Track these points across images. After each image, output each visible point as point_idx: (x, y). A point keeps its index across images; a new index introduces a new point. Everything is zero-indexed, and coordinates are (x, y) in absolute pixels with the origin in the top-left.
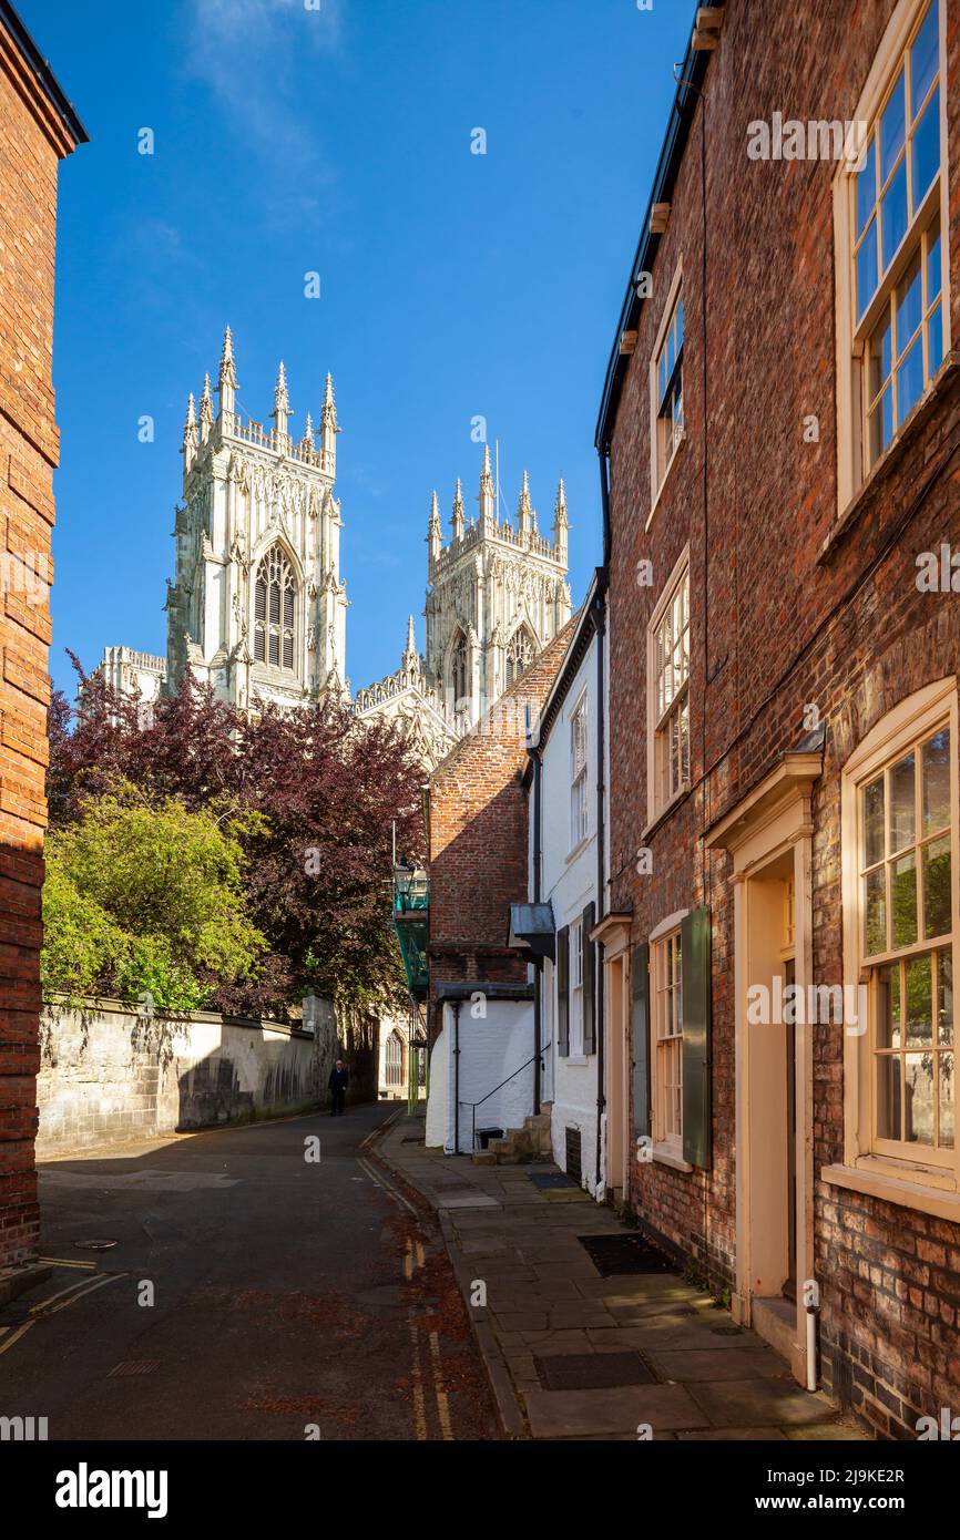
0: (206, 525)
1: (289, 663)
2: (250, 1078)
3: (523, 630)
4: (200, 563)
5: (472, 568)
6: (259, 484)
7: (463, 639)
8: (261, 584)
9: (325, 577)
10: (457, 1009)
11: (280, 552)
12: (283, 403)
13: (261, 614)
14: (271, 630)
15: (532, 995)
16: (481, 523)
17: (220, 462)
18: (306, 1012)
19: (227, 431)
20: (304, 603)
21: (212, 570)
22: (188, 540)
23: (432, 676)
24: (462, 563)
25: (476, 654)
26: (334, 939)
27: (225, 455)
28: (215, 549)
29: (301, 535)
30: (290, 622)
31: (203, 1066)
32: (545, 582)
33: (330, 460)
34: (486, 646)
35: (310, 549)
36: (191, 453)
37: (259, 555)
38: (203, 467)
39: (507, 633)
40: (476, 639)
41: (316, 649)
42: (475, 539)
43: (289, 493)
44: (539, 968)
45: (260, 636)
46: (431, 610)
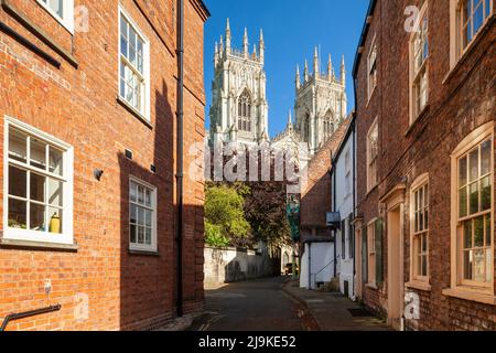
0: (222, 86)
1: (249, 130)
2: (244, 268)
3: (329, 111)
4: (220, 99)
5: (311, 90)
6: (239, 70)
7: (308, 116)
8: (240, 104)
9: (260, 99)
10: (309, 245)
11: (246, 92)
12: (246, 42)
13: (240, 114)
14: (243, 119)
15: (333, 240)
16: (314, 75)
17: (226, 64)
18: (259, 246)
19: (228, 53)
20: (254, 109)
21: (224, 101)
22: (216, 91)
23: (297, 129)
24: (308, 89)
25: (313, 121)
26: (267, 222)
27: (228, 62)
28: (225, 94)
29: (252, 86)
30: (249, 115)
31: (231, 263)
32: (337, 93)
33: (262, 59)
34: (316, 118)
35: (256, 90)
36: (216, 62)
37: (239, 95)
38: (220, 66)
39: (323, 113)
40: (312, 116)
41: (258, 124)
42: (312, 80)
43: (249, 72)
44: (335, 232)
45: (240, 121)
46: (296, 107)
